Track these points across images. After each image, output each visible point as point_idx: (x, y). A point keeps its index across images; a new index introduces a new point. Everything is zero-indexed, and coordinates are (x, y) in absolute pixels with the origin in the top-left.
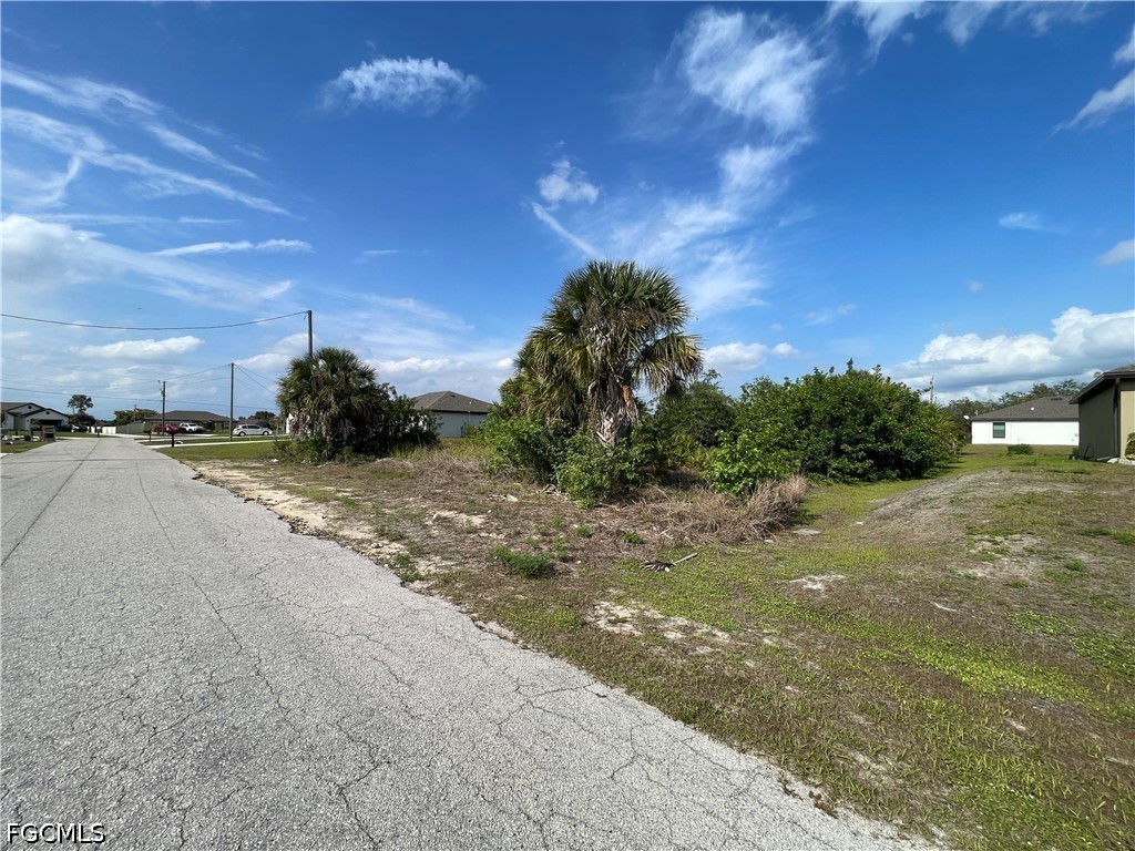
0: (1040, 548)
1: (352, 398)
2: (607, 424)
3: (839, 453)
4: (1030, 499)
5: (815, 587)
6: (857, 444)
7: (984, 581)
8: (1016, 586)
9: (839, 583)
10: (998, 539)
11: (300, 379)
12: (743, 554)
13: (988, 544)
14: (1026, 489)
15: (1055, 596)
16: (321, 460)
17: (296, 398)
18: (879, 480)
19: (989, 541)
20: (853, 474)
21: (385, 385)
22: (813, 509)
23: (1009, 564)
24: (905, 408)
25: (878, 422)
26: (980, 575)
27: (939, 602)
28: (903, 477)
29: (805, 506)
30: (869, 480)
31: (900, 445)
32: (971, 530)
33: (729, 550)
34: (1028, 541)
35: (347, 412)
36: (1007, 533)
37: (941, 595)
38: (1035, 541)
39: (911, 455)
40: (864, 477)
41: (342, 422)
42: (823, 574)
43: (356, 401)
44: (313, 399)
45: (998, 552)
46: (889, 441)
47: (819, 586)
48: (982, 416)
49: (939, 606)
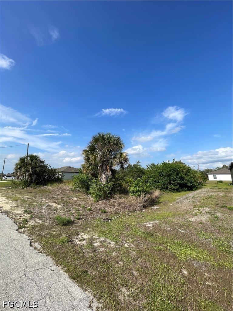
0: (209, 211)
1: (37, 168)
2: (104, 176)
3: (170, 184)
4: (211, 197)
5: (149, 226)
6: (175, 181)
7: (193, 222)
8: (201, 223)
9: (156, 224)
10: (200, 209)
11: (21, 163)
12: (134, 215)
13: (197, 210)
14: (211, 194)
15: (210, 226)
16: (25, 187)
17: (19, 168)
18: (182, 191)
19: (198, 209)
20: (174, 189)
21: (47, 164)
22: (161, 200)
23: (201, 216)
24: (187, 171)
25: (180, 175)
26: (193, 220)
27: (181, 229)
28: (188, 190)
29: (159, 199)
30: (179, 191)
31: (186, 182)
32: (195, 206)
33: (131, 214)
34: (207, 209)
35: (35, 173)
36: (202, 207)
37: (182, 227)
38: (209, 209)
39: (189, 184)
40: (178, 190)
41: (33, 175)
42: (153, 221)
43: (38, 169)
44: (24, 169)
45: (199, 213)
46: (183, 180)
47: (151, 225)
48: (211, 173)
49: (180, 230)
